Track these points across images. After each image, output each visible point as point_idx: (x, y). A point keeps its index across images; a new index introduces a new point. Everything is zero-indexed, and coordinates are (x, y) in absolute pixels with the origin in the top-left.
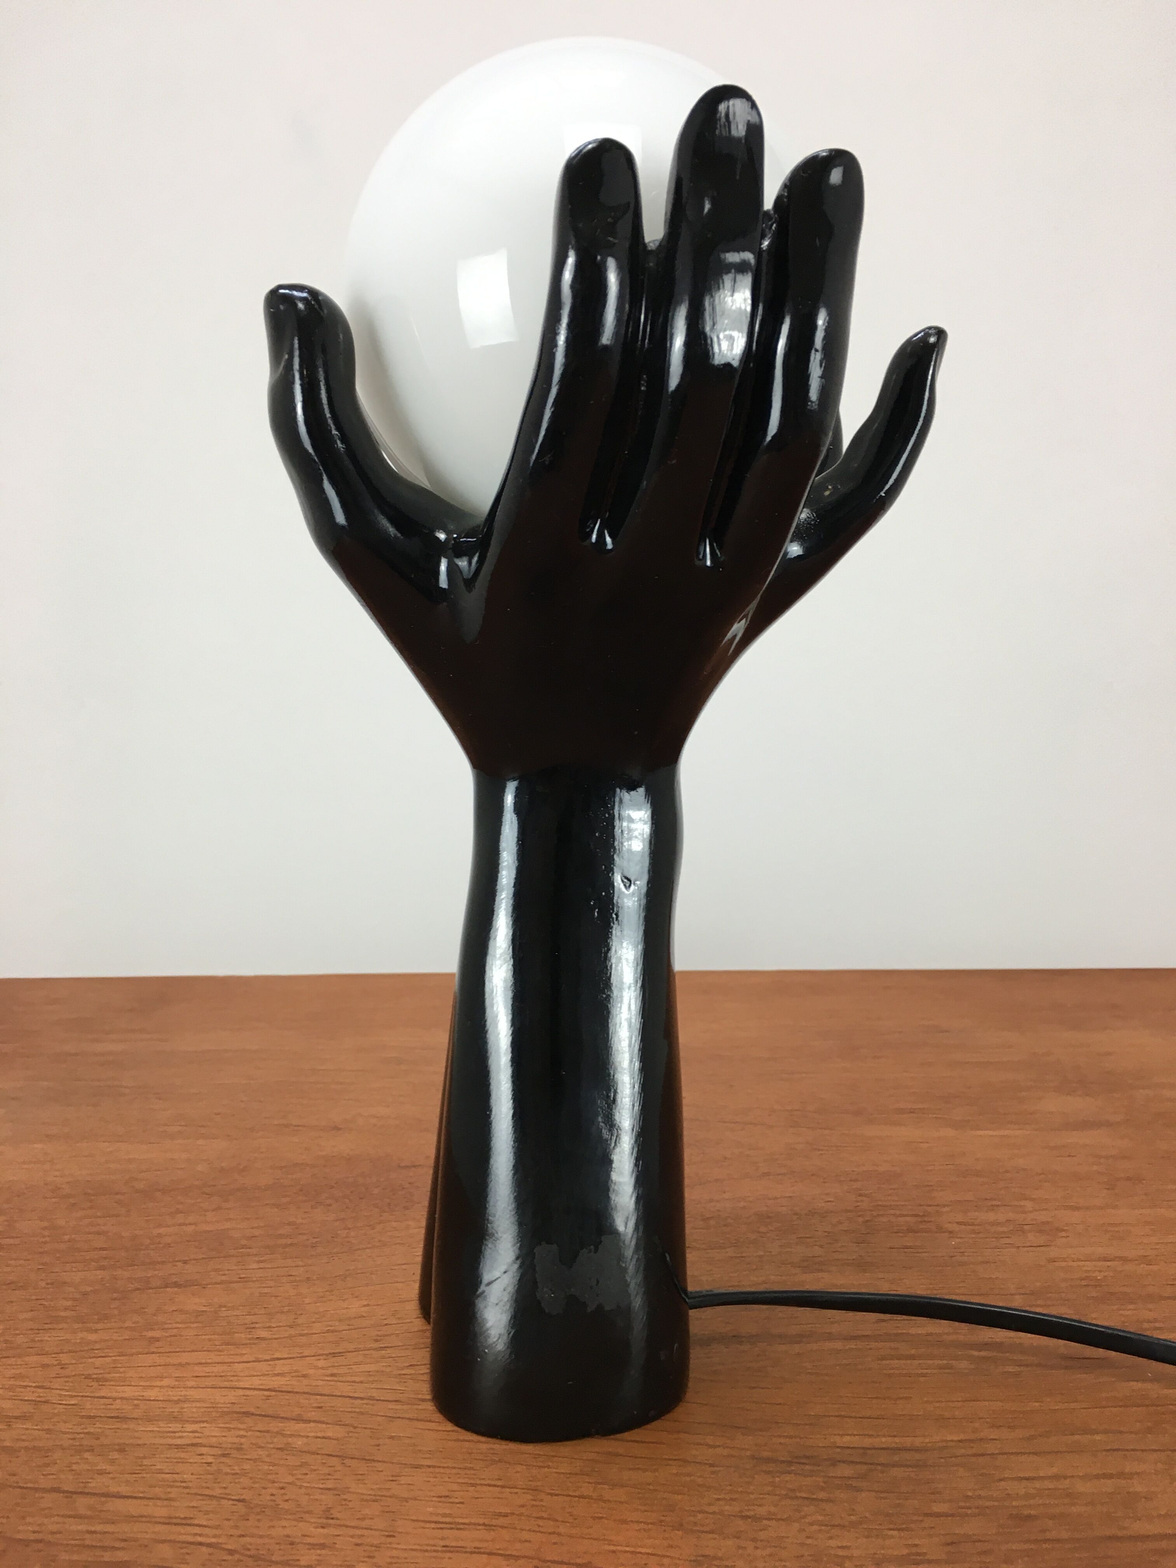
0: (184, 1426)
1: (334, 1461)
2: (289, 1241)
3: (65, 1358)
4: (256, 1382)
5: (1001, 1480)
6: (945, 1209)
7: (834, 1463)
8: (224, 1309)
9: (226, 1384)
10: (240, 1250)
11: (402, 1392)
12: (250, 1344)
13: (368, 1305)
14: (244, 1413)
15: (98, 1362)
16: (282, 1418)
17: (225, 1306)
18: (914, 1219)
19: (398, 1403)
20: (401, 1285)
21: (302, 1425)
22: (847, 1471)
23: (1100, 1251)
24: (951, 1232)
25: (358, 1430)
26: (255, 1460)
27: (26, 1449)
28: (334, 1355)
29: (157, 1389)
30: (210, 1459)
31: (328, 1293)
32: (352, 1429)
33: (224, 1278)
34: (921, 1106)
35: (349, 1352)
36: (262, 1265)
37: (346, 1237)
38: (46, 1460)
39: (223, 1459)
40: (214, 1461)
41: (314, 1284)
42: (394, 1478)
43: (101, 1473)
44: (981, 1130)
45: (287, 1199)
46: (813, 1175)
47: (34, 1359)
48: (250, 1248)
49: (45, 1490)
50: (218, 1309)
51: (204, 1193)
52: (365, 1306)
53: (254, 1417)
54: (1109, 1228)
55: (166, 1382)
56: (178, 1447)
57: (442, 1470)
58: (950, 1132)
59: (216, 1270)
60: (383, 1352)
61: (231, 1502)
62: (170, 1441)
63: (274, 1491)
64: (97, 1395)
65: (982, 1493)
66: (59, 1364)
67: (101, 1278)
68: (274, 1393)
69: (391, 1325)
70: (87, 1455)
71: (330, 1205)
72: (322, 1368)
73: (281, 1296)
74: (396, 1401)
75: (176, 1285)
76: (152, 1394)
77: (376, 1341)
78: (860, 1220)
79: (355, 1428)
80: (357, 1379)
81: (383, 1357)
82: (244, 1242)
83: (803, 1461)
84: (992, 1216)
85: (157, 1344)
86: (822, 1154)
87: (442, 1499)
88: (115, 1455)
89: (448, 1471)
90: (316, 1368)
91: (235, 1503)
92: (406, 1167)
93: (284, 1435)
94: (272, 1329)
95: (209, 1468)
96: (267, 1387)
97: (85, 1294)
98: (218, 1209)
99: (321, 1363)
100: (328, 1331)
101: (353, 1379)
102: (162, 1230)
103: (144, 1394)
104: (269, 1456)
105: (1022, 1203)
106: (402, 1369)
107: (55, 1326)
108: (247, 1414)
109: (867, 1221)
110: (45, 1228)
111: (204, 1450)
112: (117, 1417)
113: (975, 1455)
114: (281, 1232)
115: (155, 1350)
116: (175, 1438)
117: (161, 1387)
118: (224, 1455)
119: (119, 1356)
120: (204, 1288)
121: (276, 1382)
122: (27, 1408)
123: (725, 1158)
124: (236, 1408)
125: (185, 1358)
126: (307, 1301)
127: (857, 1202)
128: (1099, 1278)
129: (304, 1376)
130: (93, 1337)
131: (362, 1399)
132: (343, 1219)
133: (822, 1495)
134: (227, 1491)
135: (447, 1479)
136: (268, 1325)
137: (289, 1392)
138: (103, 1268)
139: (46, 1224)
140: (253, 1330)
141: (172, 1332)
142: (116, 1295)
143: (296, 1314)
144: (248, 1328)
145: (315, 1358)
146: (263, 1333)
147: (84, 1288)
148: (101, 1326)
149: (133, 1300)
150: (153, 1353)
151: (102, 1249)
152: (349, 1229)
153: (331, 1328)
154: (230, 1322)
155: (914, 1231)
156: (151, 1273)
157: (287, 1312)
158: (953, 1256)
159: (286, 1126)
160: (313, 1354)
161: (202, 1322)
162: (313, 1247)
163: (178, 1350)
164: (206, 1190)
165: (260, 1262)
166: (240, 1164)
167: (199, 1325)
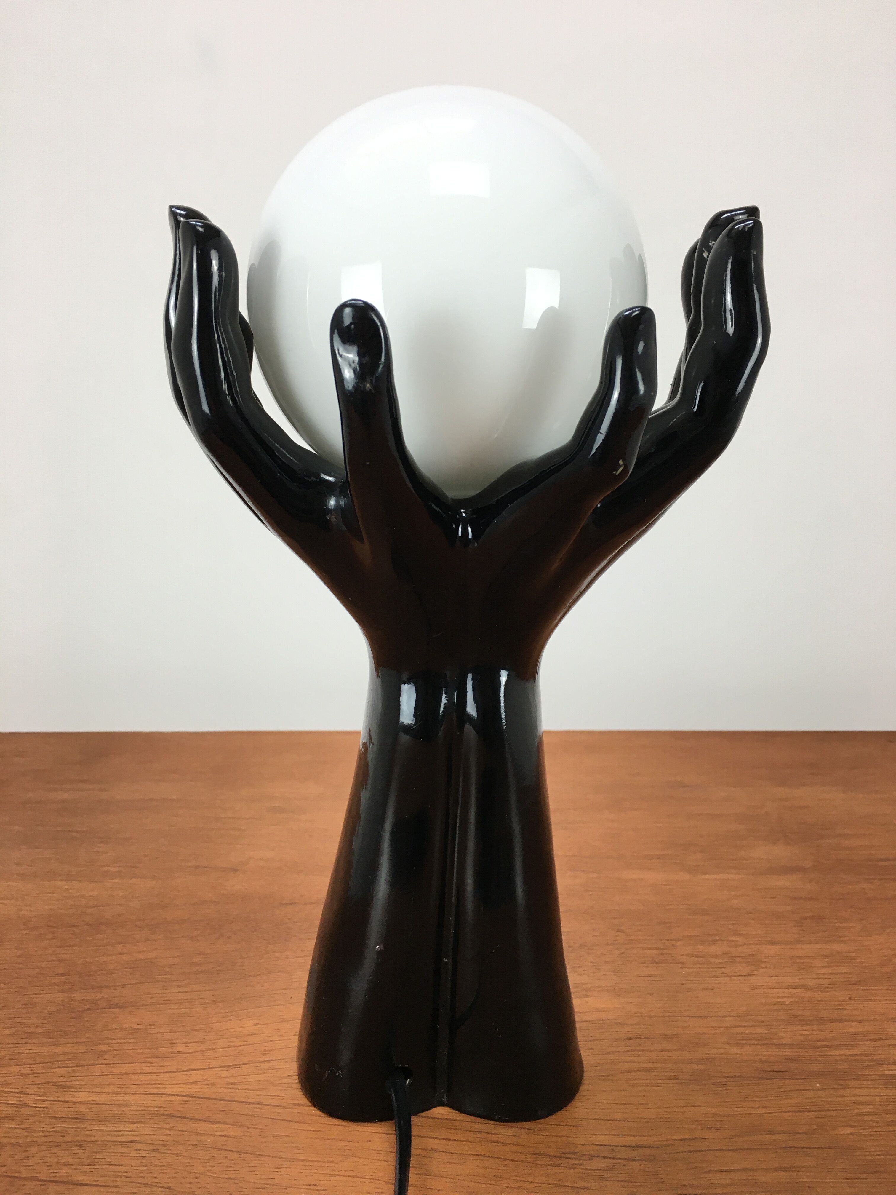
0: (126, 1125)
1: (235, 1156)
2: (200, 968)
3: (38, 1068)
4: (177, 1089)
5: (709, 1172)
6: (678, 943)
7: (591, 1157)
8: (153, 1027)
9: (156, 1091)
10: (164, 976)
11: (282, 1098)
12: (172, 1057)
13: (257, 1024)
14: (167, 1115)
15: (62, 1071)
16: (197, 1119)
17: (154, 1025)
18: (656, 952)
19: (279, 1107)
20: (282, 1007)
21: (209, 1126)
22: (601, 1164)
23: (788, 980)
24: (682, 963)
25: (250, 1130)
26: (177, 1155)
27: (12, 1144)
28: (234, 1066)
29: (104, 1095)
30: (144, 1154)
31: (229, 1014)
32: (246, 1129)
33: (153, 1001)
34: (665, 853)
35: (244, 1064)
36: (181, 990)
37: (242, 965)
38: (26, 1154)
39: (153, 1154)
40: (147, 1155)
41: (218, 1007)
42: (277, 1170)
43: (66, 1164)
44: (708, 874)
45: (198, 932)
46: (584, 913)
47: (16, 1069)
48: (171, 975)
49: (26, 1179)
50: (149, 1027)
51: (136, 926)
53: (175, 1118)
54: (798, 961)
55: (110, 1089)
56: (122, 1143)
57: (311, 1164)
58: (685, 876)
59: (146, 994)
60: (269, 1064)
61: (160, 1189)
62: (115, 1139)
63: (192, 1180)
64: (62, 1099)
65: (695, 1183)
66: (34, 1073)
67: (62, 1000)
68: (191, 1099)
69: (274, 1041)
70: (55, 1150)
71: (228, 938)
72: (226, 1078)
73: (194, 1016)
74: (277, 1106)
75: (117, 1006)
76: (101, 1099)
77: (264, 1054)
78: (617, 952)
79: (249, 1128)
80: (251, 1087)
81: (269, 1069)
82: (167, 969)
83: (569, 1156)
84: (712, 950)
85: (106, 1057)
86: (592, 895)
87: (311, 1187)
88: (76, 1150)
89: (315, 1164)
90: (220, 1077)
91: (162, 1189)
92: (287, 904)
93: (197, 1134)
94: (188, 1045)
95: (144, 1161)
96: (184, 1094)
97: (51, 1014)
98: (147, 940)
99: (224, 1074)
100: (229, 1047)
101: (247, 1087)
102: (105, 959)
103: (97, 1099)
104: (187, 1151)
105: (735, 938)
106: (283, 1078)
107: (30, 1041)
108: (171, 1116)
109: (622, 953)
110: (19, 957)
111: (139, 1146)
112: (77, 1118)
113: (690, 1151)
114: (194, 960)
115: (104, 1062)
116: (118, 1135)
117: (108, 1093)
118: (154, 1150)
119: (77, 1066)
120: (138, 1009)
121: (193, 1089)
122: (10, 1111)
124: (162, 1111)
125: (126, 1068)
126: (214, 1020)
127: (616, 936)
128: (787, 1003)
129: (212, 1084)
130: (57, 1050)
131: (253, 1103)
132: (240, 949)
133: (581, 1184)
134: (156, 1180)
135: (315, 1171)
136: (184, 1041)
137: (202, 1098)
138: (63, 991)
139: (19, 953)
140: (174, 1045)
141: (116, 1047)
142: (73, 1015)
143: (205, 1032)
144: (171, 1043)
145: (220, 1069)
146: (181, 1048)
147: (49, 1009)
148: (62, 1041)
149: (86, 1019)
150: (102, 1064)
151: (62, 975)
152: (244, 959)
153: (231, 1044)
154: (157, 1038)
155: (655, 962)
156: (99, 996)
157: (199, 1030)
158: (683, 984)
159: (197, 867)
160: (218, 1066)
161: (136, 1038)
162: (218, 974)
163: (120, 1062)
164: (138, 923)
165: (179, 986)
166: (162, 901)
167: (134, 1040)
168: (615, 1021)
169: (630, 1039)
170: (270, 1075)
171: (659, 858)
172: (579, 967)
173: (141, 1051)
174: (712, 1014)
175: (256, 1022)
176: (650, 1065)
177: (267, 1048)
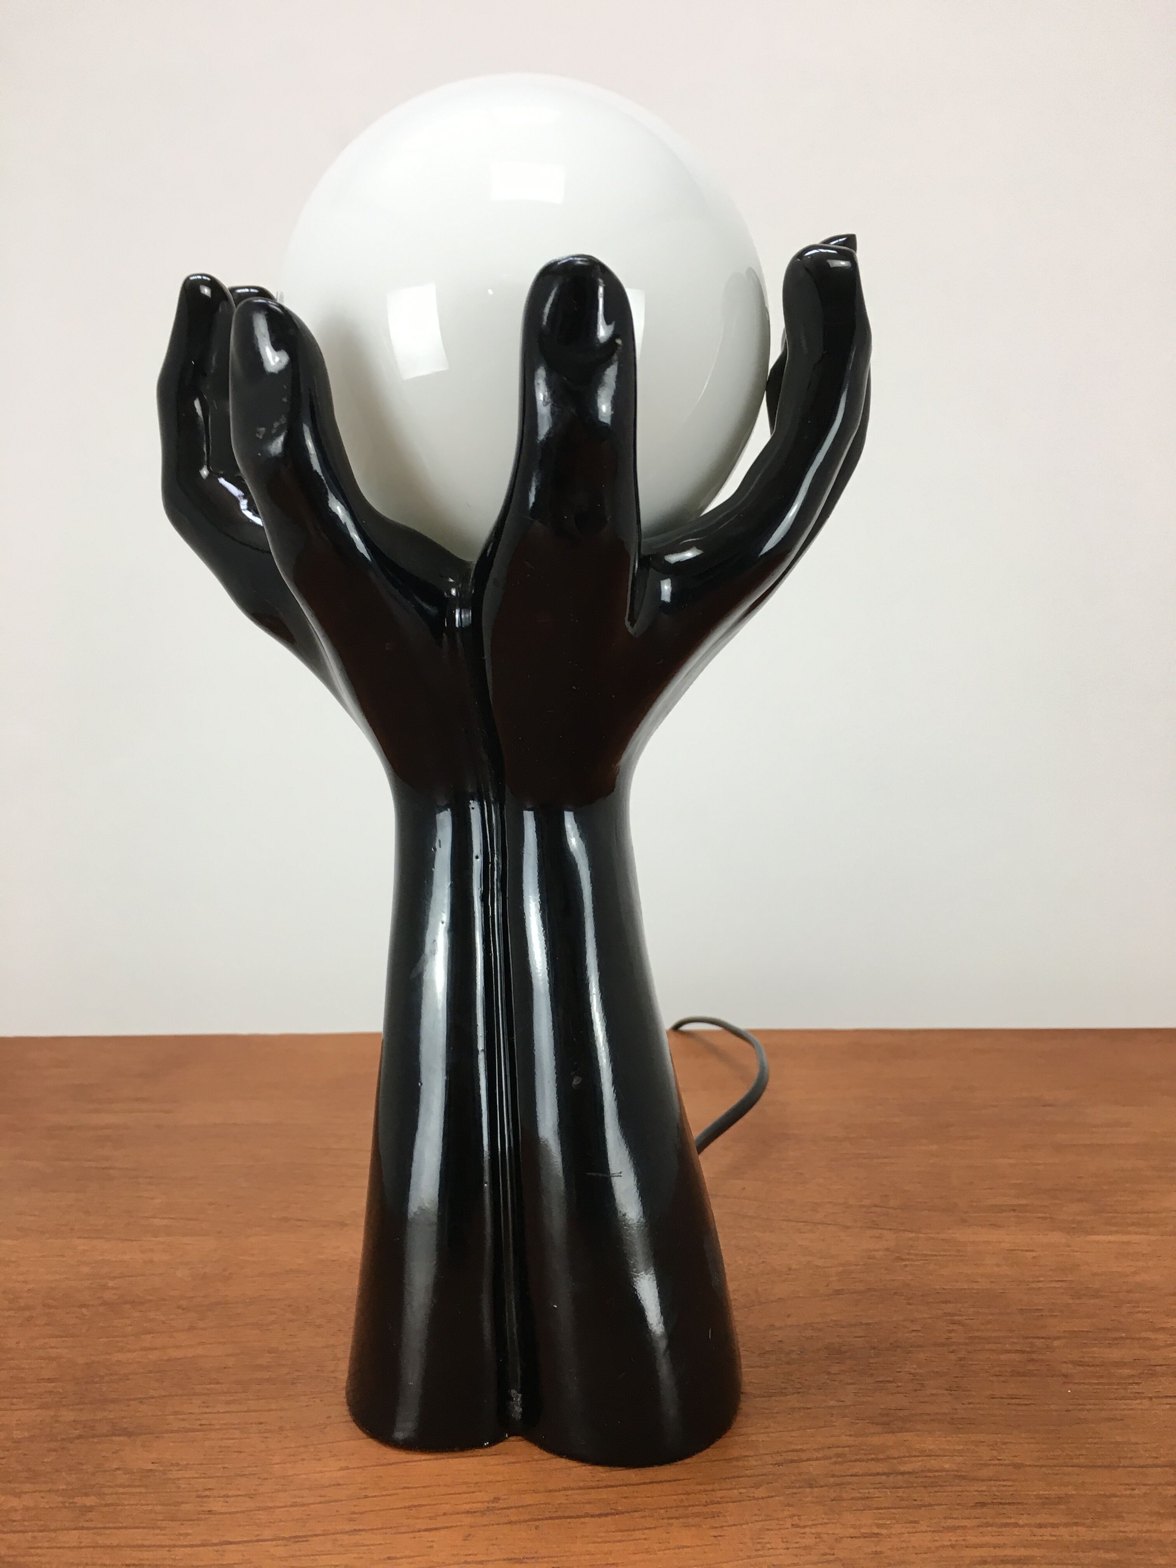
2: (267, 1375)
6: (1056, 1343)
8: (175, 1468)
10: (209, 1386)
12: (199, 1520)
13: (347, 1468)
15: (13, 1538)
17: (177, 1465)
18: (1020, 1357)
24: (1066, 1376)
28: (296, 1539)
31: (302, 1449)
33: (182, 1424)
34: (1023, 1202)
35: (316, 1536)
36: (229, 1407)
37: (333, 1372)
41: (286, 1437)
44: (1095, 1234)
45: (273, 1317)
46: (895, 1294)
48: (218, 1383)
50: (169, 1468)
51: (179, 1307)
52: (342, 1469)
58: (1056, 1237)
59: (175, 1413)
60: (357, 1537)
67: (41, 1421)
71: (319, 1326)
72: (281, 1558)
73: (244, 1452)
75: (124, 1432)
77: (351, 1520)
78: (953, 1357)
81: (356, 1545)
82: (214, 1375)
84: (1115, 1354)
85: (90, 1515)
86: (906, 1266)
94: (228, 1499)
97: (19, 1441)
98: (191, 1328)
99: (280, 1551)
100: (294, 1505)
102: (120, 1356)
105: (1152, 1336)
109: (961, 1359)
114: (259, 1361)
115: (86, 1524)
119: (41, 1531)
120: (157, 1437)
123: (790, 1269)
126: (276, 1459)
127: (950, 1331)
130: (15, 1502)
132: (333, 1345)
136: (223, 1493)
138: (45, 1407)
140: (205, 1500)
141: (109, 1500)
142: (53, 1445)
143: (259, 1478)
144: (198, 1497)
145: (274, 1543)
146: (217, 1506)
147: (17, 1434)
148: (27, 1487)
149: (71, 1452)
150: (83, 1528)
151: (50, 1380)
152: (339, 1360)
153: (298, 1500)
154: (179, 1488)
155: (1020, 1374)
156: (99, 1415)
157: (249, 1475)
158: (1069, 1411)
159: (286, 1219)
160: (271, 1538)
161: (146, 1487)
162: (293, 1383)
163: (111, 1525)
164: (184, 1303)
165: (228, 1403)
166: (225, 1270)
167: (143, 1490)
168: (956, 1473)
169: (983, 1504)
170: (355, 1555)
171: (1014, 1210)
172: (889, 1382)
173: (150, 1507)
174: (1124, 1462)
175: (344, 1464)
176: (1022, 1552)
177: (356, 1509)
